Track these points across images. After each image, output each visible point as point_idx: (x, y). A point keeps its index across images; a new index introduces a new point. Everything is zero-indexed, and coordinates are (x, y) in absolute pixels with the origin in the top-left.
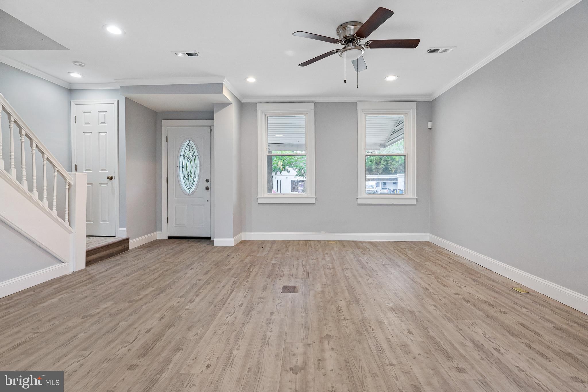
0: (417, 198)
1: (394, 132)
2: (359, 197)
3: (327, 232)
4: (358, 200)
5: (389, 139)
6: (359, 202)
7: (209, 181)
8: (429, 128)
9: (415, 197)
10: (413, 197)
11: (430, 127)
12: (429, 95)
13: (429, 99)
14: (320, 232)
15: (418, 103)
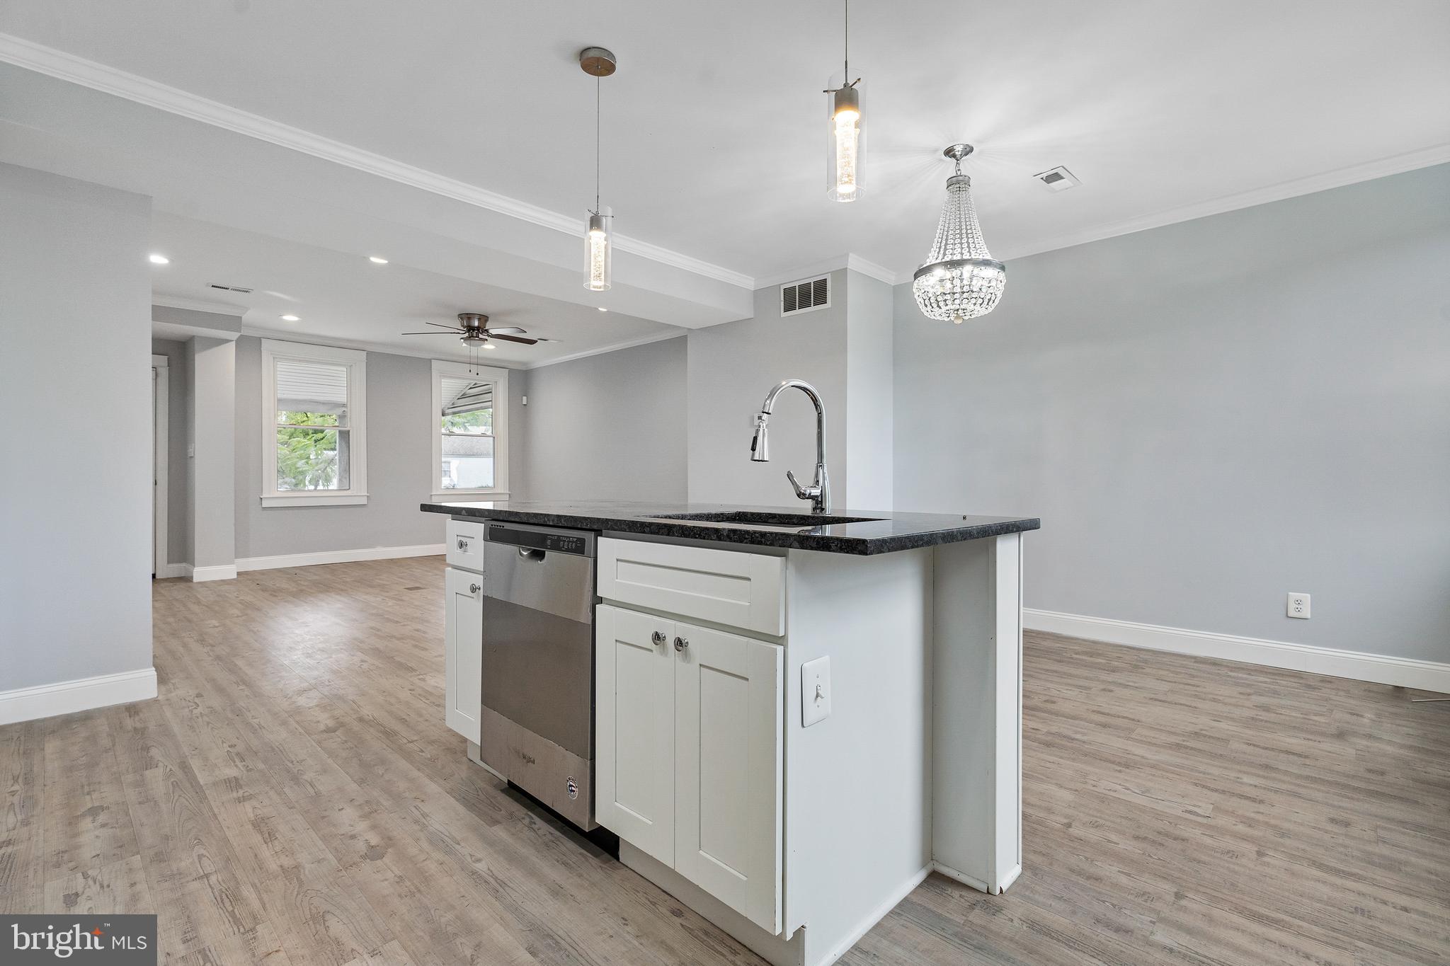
1: (464, 396)
5: (453, 404)
11: (525, 403)
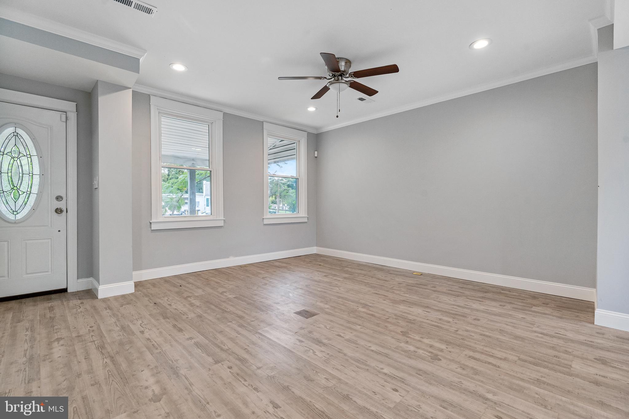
0: (308, 216)
2: (264, 217)
3: (236, 256)
4: (264, 220)
6: (266, 222)
7: (62, 199)
8: (315, 156)
9: (307, 216)
10: (305, 216)
12: (316, 128)
13: (315, 132)
14: (228, 257)
15: (309, 134)
